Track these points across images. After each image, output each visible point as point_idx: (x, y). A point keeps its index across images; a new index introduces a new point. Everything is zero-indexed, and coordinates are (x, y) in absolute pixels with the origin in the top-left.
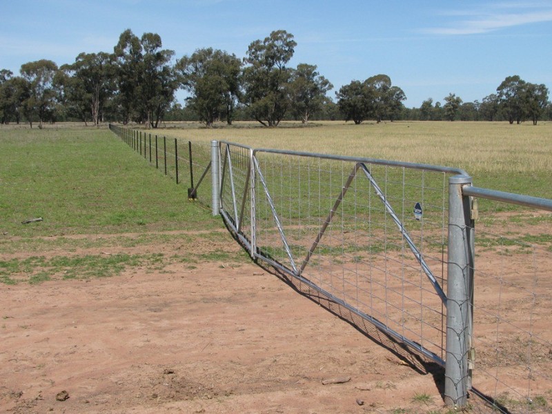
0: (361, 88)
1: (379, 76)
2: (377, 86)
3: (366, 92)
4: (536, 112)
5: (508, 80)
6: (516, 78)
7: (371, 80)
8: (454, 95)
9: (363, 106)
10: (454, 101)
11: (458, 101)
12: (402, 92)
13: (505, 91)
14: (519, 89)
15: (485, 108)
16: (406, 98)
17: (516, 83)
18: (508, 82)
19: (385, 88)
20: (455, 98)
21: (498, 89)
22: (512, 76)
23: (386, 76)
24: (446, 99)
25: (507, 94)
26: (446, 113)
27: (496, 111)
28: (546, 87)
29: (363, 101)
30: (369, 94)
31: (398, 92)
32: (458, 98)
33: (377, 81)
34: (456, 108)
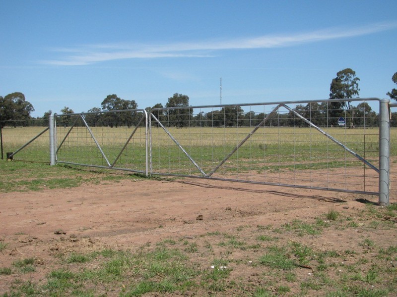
0: (4, 102)
1: (16, 93)
2: (14, 101)
3: (7, 105)
4: (129, 119)
5: (109, 97)
6: (114, 96)
7: (9, 96)
8: (68, 108)
9: (5, 115)
10: (68, 112)
11: (71, 112)
12: (31, 105)
13: (107, 105)
14: (116, 104)
15: (90, 118)
16: (34, 110)
17: (115, 100)
18: (109, 99)
19: (20, 103)
20: (69, 110)
21: (102, 104)
22: (111, 95)
23: (21, 94)
24: (62, 111)
25: (108, 107)
26: (62, 121)
27: (98, 119)
28: (136, 102)
29: (5, 112)
30: (10, 106)
31: (28, 106)
32: (71, 110)
33: (15, 97)
34: (70, 117)
